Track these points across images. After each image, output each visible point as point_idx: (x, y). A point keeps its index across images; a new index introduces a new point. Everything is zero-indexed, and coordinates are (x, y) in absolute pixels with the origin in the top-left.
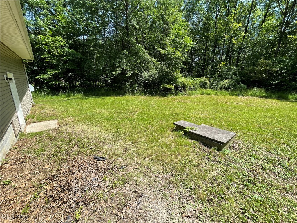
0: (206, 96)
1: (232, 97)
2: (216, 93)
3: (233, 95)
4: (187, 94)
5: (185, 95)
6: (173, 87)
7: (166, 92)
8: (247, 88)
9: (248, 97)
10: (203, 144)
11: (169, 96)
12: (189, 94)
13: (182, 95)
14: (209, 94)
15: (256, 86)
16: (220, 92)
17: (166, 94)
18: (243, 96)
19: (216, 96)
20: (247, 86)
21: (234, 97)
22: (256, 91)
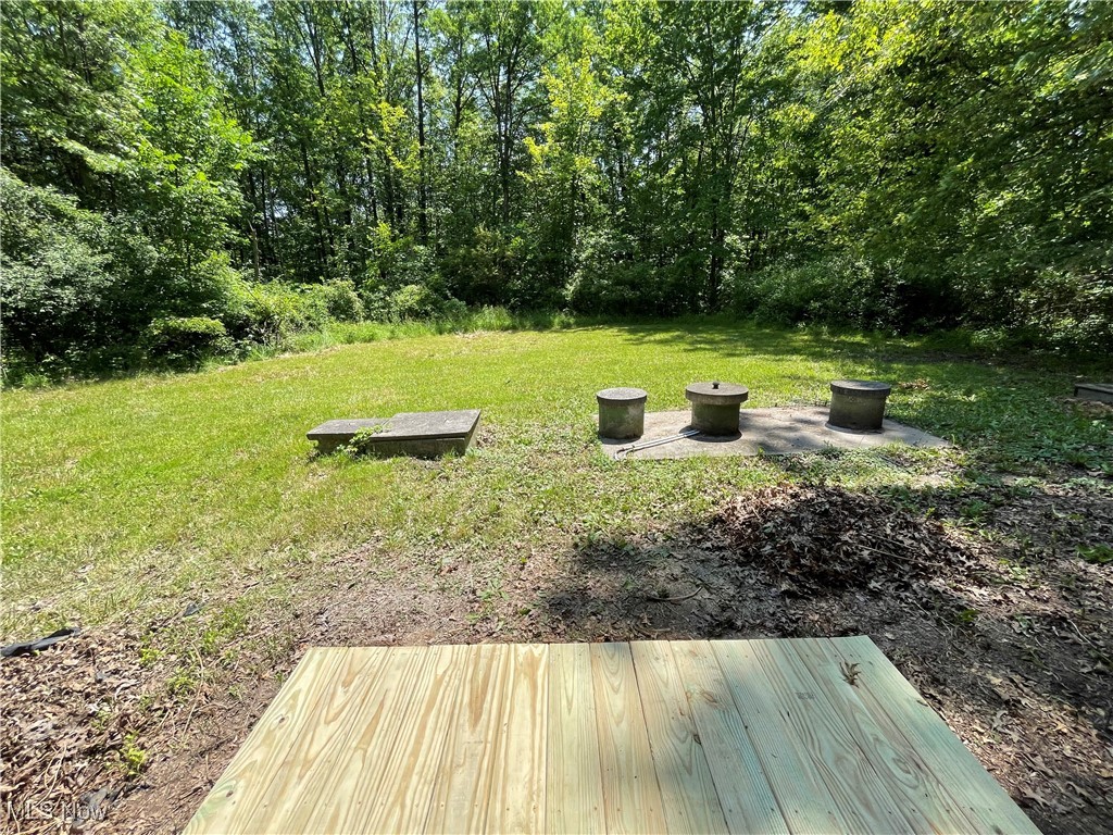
0: (364, 345)
1: (439, 338)
2: (392, 332)
3: (441, 333)
4: (292, 349)
5: (284, 351)
6: (217, 325)
7: (188, 352)
8: (468, 310)
9: (477, 333)
10: (420, 457)
11: (210, 365)
12: (298, 348)
13: (270, 354)
14: (371, 340)
15: (486, 302)
16: (404, 328)
17: (191, 358)
18: (466, 331)
19: (396, 342)
20: (467, 304)
21: (446, 337)
22: (489, 314)
